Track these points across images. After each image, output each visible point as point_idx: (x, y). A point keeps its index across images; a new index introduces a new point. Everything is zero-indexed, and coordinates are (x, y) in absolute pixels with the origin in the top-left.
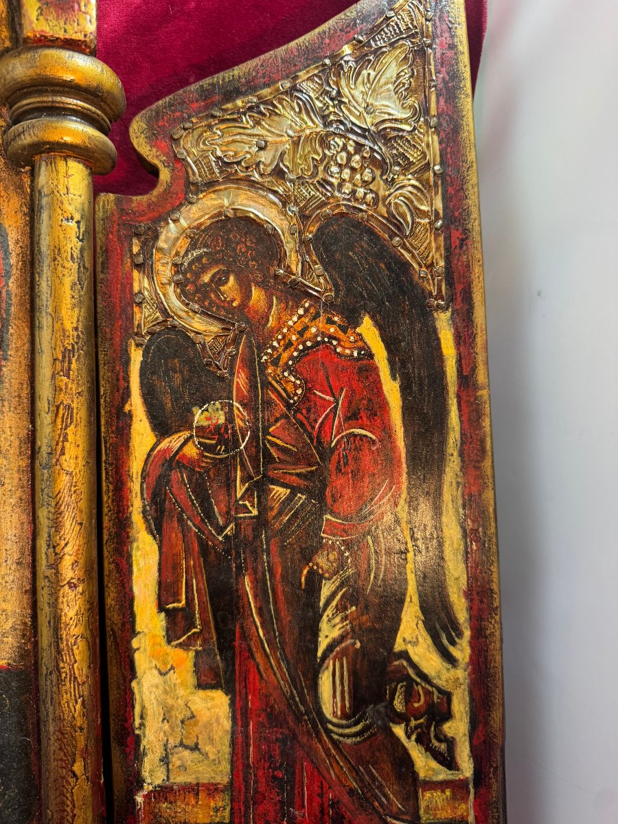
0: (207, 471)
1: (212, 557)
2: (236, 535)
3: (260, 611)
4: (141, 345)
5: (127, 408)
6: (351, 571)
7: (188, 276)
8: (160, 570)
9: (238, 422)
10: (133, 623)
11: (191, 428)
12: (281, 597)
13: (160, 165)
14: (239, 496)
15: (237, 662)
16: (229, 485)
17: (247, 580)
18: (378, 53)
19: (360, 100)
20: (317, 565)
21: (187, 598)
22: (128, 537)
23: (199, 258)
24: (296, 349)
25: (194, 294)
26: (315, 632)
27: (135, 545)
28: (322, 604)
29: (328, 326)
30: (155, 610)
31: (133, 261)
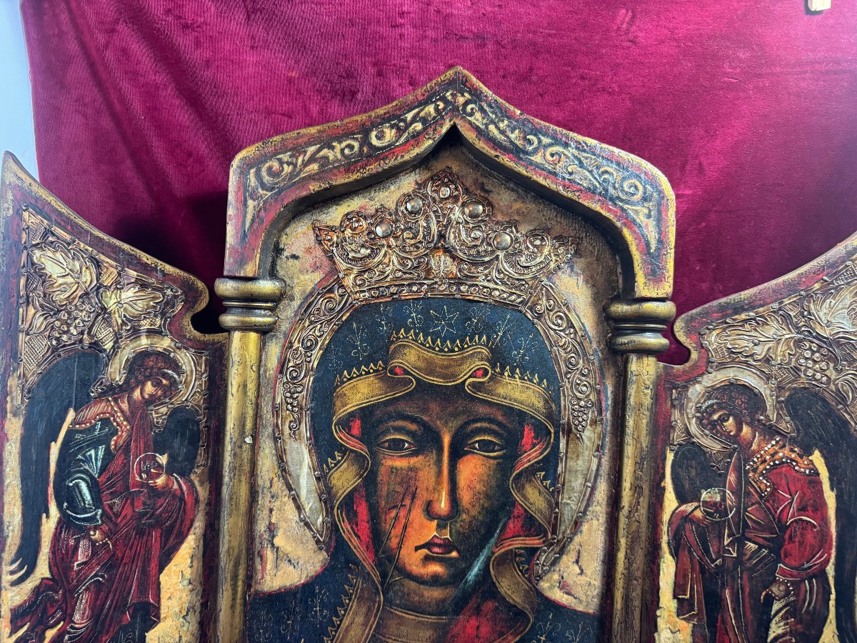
0: (707, 527)
1: (707, 575)
2: (723, 565)
3: (734, 610)
4: (673, 450)
5: (663, 484)
6: (792, 599)
7: (705, 414)
8: (676, 576)
9: (728, 501)
10: (658, 602)
11: (699, 501)
12: (748, 605)
13: (692, 350)
14: (726, 543)
15: (718, 635)
16: (721, 538)
17: (727, 591)
18: (838, 289)
19: (823, 319)
20: (772, 592)
21: (690, 594)
22: (659, 555)
23: (712, 405)
24: (769, 465)
25: (707, 426)
26: (768, 628)
27: (662, 560)
28: (773, 613)
29: (790, 453)
30: (671, 597)
31: (672, 403)
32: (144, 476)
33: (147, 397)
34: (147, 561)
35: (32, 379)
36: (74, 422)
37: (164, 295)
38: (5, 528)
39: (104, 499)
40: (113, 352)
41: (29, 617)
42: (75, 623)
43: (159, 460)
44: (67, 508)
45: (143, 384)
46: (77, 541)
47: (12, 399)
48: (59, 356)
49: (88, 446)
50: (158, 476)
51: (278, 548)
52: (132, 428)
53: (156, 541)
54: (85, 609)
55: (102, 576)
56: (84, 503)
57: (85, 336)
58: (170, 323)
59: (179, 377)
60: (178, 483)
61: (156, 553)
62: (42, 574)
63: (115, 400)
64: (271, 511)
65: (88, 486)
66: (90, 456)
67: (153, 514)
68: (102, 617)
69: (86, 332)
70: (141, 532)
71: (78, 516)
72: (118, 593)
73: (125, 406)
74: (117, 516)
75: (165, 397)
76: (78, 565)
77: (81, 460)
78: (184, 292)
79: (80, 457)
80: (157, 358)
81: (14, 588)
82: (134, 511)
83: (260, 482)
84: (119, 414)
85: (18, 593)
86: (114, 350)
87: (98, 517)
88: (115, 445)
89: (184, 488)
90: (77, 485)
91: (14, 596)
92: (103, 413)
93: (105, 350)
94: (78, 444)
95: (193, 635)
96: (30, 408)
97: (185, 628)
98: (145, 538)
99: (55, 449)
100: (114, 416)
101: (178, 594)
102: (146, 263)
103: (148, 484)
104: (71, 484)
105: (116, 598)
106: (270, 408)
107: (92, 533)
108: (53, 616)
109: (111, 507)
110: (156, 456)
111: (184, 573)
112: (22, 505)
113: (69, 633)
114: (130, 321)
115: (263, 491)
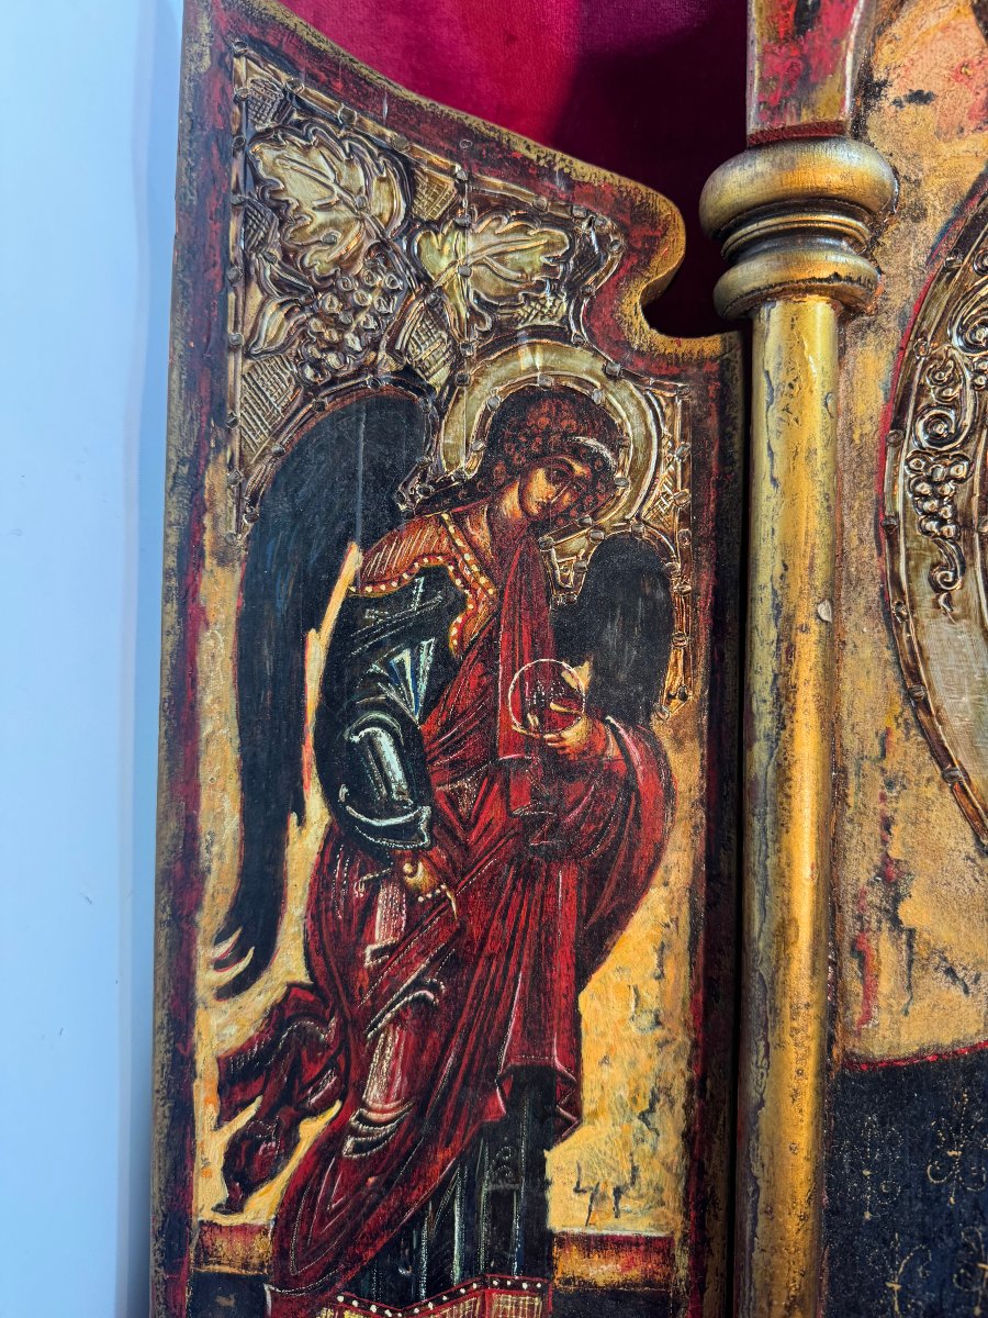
32: (533, 720)
33: (535, 510)
34: (545, 951)
35: (261, 471)
36: (362, 578)
37: (573, 235)
38: (203, 849)
39: (435, 779)
40: (450, 394)
41: (261, 1080)
42: (370, 1110)
43: (568, 679)
44: (348, 800)
45: (525, 475)
46: (373, 889)
47: (215, 519)
48: (321, 407)
49: (395, 639)
50: (567, 720)
51: (911, 932)
52: (501, 594)
53: (566, 900)
54: (392, 1074)
55: (434, 988)
56: (389, 789)
57: (382, 354)
58: (588, 310)
59: (616, 456)
60: (618, 744)
61: (567, 930)
62: (289, 973)
63: (458, 520)
64: (887, 824)
65: (397, 745)
66: (401, 664)
67: (556, 825)
68: (436, 1097)
69: (383, 343)
70: (527, 875)
71: (375, 823)
72: (473, 1037)
73: (482, 536)
74: (468, 825)
75: (581, 510)
76: (375, 954)
77: (376, 677)
78: (623, 229)
79: (376, 668)
80: (558, 407)
81: (224, 1005)
82: (510, 814)
83: (850, 741)
84: (468, 557)
85: (234, 1019)
86: (452, 388)
87: (423, 827)
88: (461, 638)
89: (636, 756)
90: (370, 740)
91: (225, 1026)
92: (428, 555)
93: (431, 389)
94: (369, 634)
95: (669, 1169)
96: (257, 541)
97: (646, 1147)
98: (539, 887)
99: (317, 647)
100: (454, 562)
101: (625, 1052)
102: (525, 158)
103: (543, 742)
104: (356, 739)
105: (470, 1048)
106: (868, 530)
107: (407, 868)
108: (315, 1084)
109: (453, 800)
110: (561, 669)
111: (643, 992)
112: (242, 789)
113: (355, 1132)
114: (490, 308)
115: (859, 767)
